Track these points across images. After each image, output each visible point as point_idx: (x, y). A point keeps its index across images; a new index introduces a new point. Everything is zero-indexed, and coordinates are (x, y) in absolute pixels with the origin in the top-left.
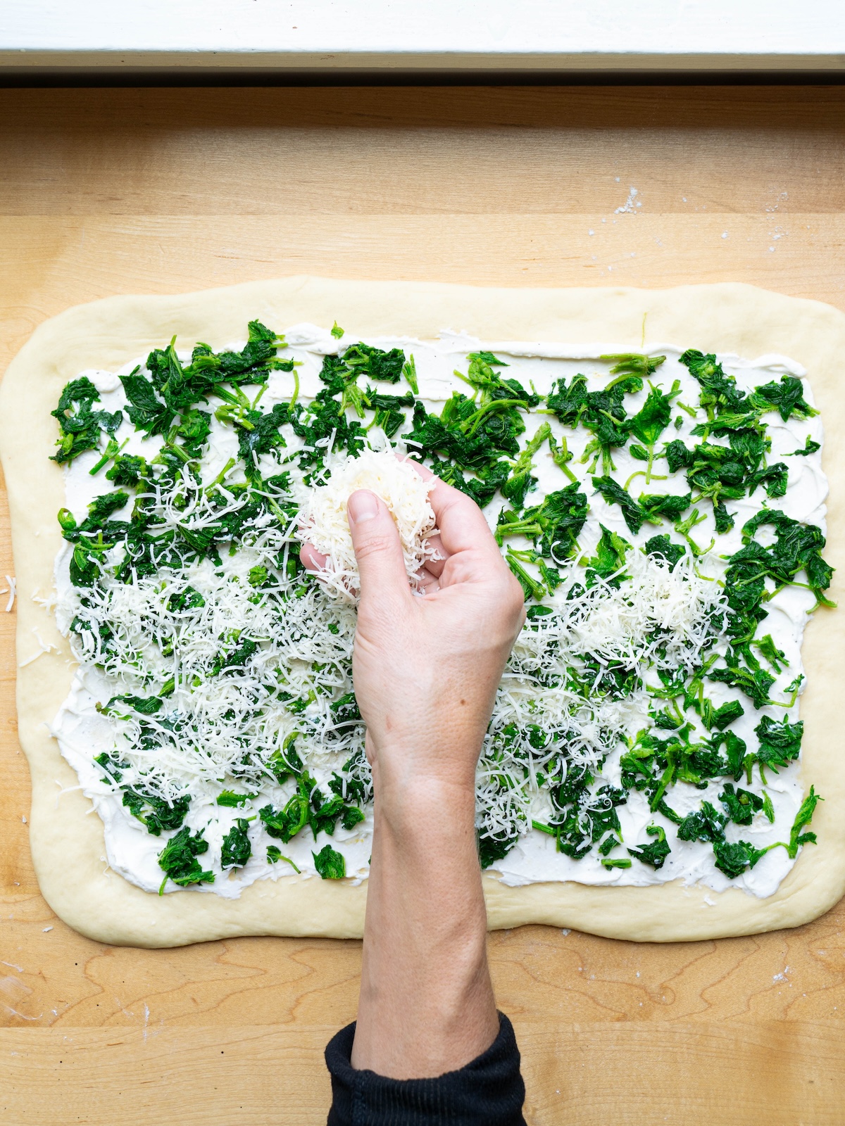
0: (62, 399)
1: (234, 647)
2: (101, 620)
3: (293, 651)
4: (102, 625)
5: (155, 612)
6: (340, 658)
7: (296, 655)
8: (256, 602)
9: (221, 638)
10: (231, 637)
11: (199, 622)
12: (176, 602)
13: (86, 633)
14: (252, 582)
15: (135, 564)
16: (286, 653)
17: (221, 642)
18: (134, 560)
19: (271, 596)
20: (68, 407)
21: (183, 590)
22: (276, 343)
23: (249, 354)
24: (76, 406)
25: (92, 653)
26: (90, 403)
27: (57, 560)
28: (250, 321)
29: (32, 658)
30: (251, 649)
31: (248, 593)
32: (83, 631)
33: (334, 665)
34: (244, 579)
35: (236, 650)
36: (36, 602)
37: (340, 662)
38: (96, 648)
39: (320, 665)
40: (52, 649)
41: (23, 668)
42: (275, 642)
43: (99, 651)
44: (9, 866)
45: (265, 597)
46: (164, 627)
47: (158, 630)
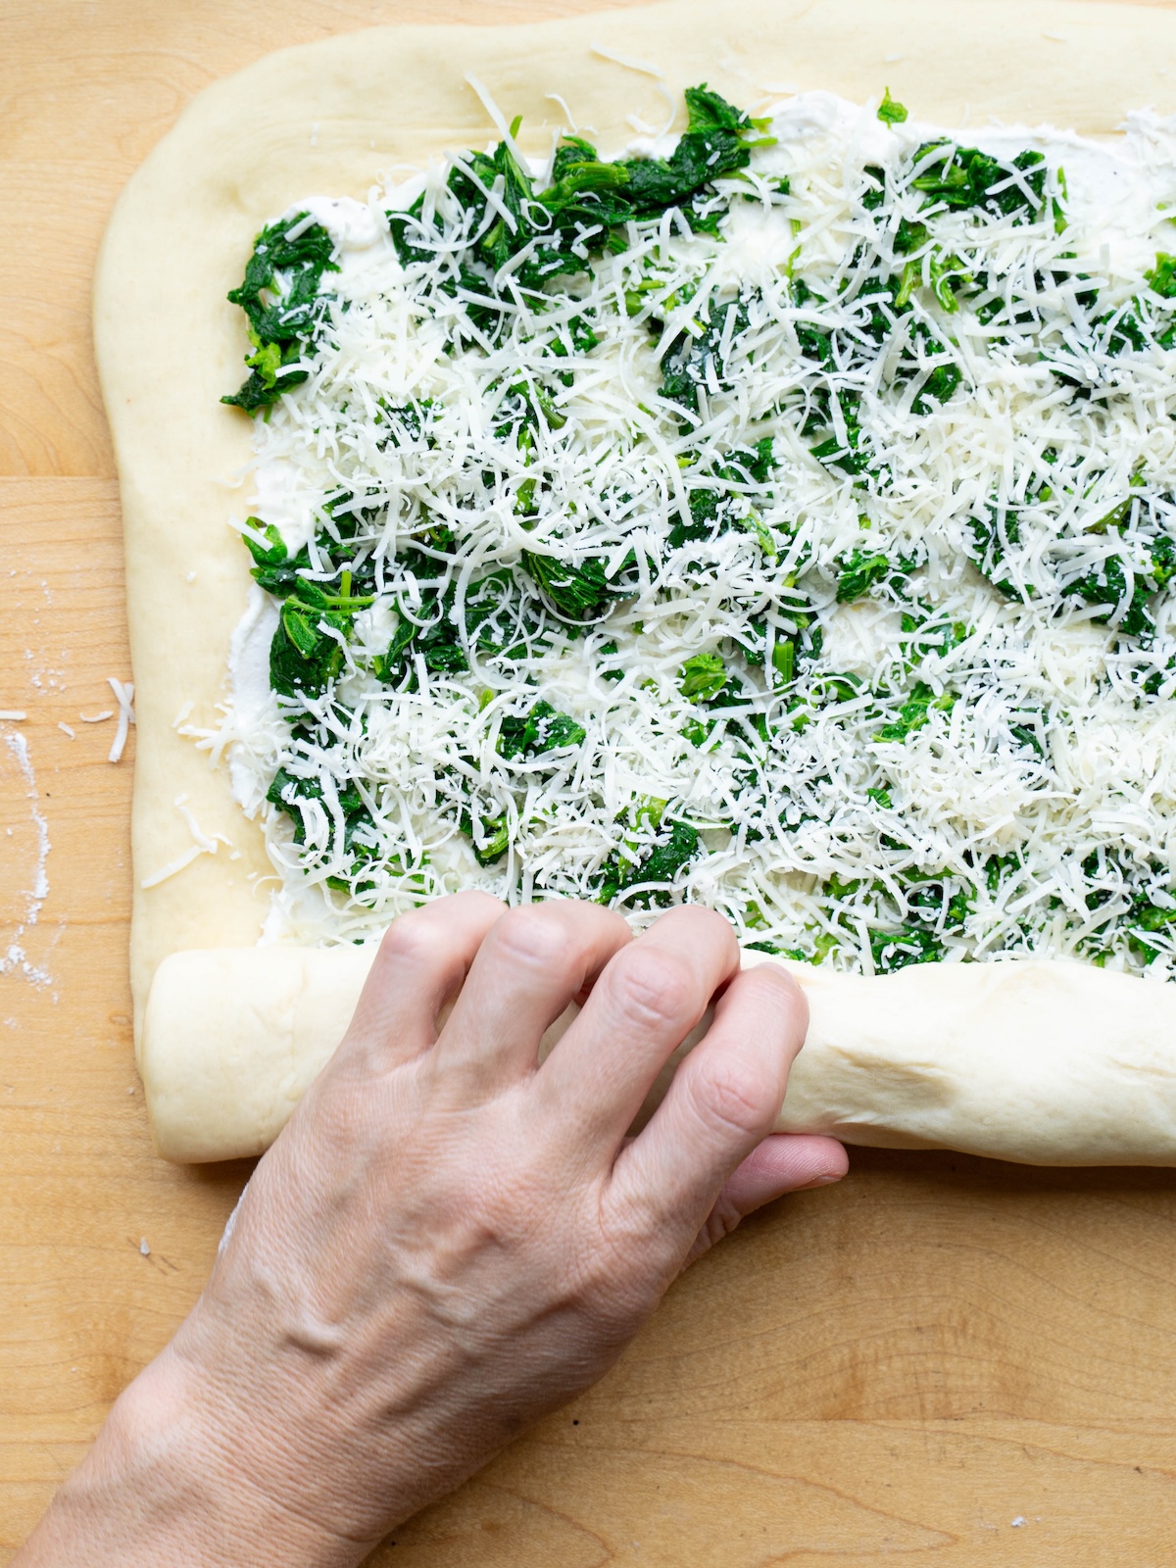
0: (255, 262)
1: (651, 838)
2: (343, 777)
3: (784, 854)
4: (343, 787)
5: (468, 759)
6: (895, 870)
7: (792, 862)
8: (697, 740)
9: (622, 819)
10: (645, 816)
11: (569, 783)
12: (516, 735)
13: (308, 806)
14: (689, 692)
15: (421, 646)
16: (766, 857)
17: (619, 827)
18: (422, 636)
19: (733, 728)
20: (267, 283)
21: (529, 707)
22: (751, 137)
23: (690, 162)
24: (285, 283)
25: (322, 852)
26: (315, 274)
27: (237, 637)
28: (689, 86)
29: (174, 867)
30: (686, 844)
31: (680, 718)
32: (300, 801)
33: (879, 885)
34: (669, 685)
35: (654, 847)
36: (185, 737)
37: (893, 877)
38: (332, 841)
39: (843, 882)
40: (221, 844)
41: (148, 890)
42: (743, 831)
43: (339, 845)
44: (108, 1357)
45: (720, 727)
46: (485, 794)
47: (474, 799)
